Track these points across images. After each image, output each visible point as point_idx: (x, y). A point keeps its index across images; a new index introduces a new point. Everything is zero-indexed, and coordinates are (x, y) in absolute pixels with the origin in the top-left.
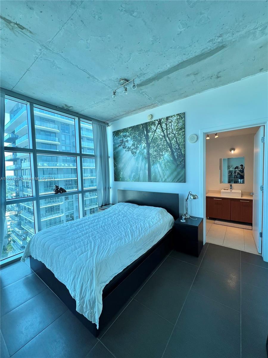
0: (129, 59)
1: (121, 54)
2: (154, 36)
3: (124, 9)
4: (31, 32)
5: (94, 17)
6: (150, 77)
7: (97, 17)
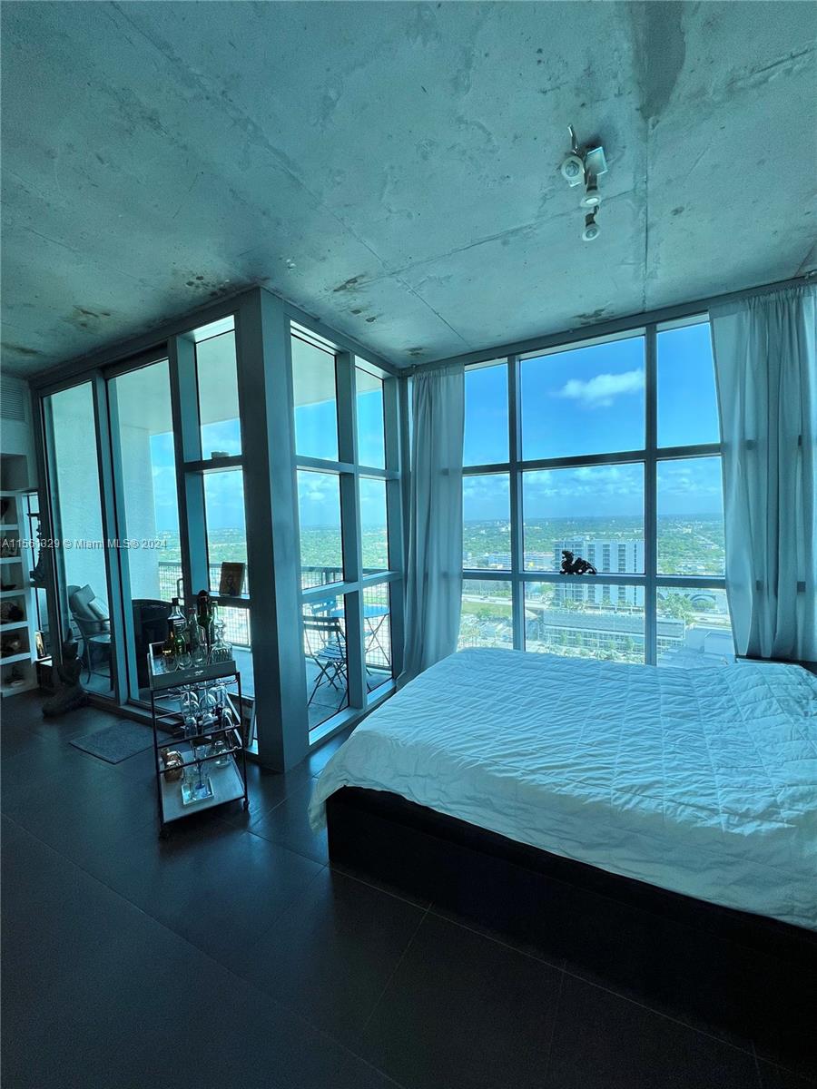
0: (481, 127)
1: (453, 147)
2: (407, 33)
3: (321, 121)
4: (363, 276)
5: (339, 184)
6: (626, 46)
7: (338, 179)
